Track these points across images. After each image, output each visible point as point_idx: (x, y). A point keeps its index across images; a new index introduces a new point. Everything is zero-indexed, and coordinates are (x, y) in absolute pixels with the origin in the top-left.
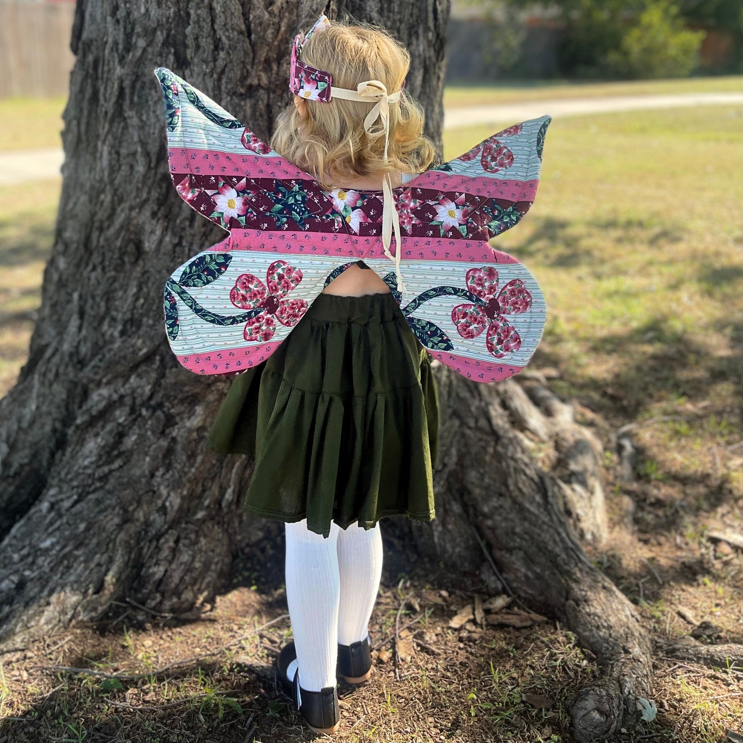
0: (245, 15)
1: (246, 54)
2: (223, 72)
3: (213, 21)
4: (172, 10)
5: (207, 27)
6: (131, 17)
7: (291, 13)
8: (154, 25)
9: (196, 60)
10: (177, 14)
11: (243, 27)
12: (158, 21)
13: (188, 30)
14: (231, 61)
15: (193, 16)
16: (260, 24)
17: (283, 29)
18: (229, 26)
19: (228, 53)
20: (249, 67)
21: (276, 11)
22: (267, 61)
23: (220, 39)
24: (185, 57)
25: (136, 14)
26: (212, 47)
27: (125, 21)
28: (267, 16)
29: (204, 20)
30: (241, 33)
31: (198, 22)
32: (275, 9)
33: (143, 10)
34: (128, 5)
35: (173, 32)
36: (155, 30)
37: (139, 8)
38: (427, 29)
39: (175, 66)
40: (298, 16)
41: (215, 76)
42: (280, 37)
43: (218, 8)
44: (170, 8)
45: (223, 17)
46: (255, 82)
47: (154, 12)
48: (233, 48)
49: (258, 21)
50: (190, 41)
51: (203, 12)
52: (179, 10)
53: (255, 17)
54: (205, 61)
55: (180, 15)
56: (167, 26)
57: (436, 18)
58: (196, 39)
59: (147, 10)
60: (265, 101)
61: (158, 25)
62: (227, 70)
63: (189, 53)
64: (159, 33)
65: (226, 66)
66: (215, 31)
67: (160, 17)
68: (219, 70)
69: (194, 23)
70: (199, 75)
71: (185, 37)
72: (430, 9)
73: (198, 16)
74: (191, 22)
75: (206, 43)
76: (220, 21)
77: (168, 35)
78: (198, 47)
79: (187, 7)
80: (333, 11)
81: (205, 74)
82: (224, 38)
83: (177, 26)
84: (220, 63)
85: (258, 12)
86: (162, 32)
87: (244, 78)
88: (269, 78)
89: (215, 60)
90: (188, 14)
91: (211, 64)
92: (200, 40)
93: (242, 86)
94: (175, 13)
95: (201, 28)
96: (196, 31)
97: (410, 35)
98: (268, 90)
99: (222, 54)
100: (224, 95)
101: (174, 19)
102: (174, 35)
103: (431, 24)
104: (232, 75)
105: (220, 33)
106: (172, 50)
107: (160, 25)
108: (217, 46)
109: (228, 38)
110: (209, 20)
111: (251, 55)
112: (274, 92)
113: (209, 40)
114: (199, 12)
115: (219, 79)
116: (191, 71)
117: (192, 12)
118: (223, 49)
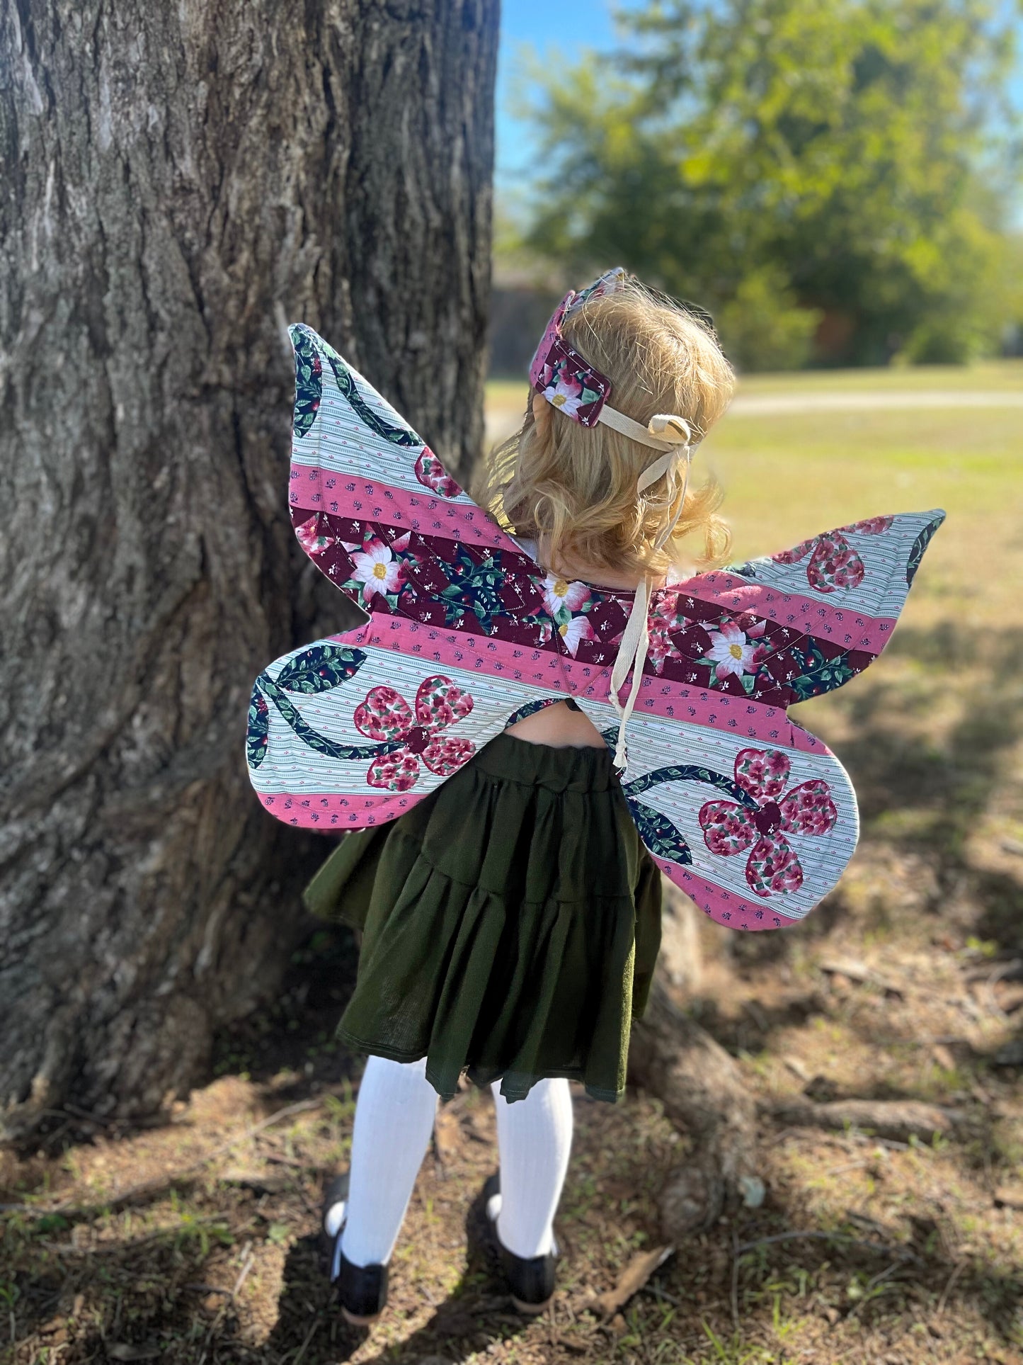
0: (194, 278)
1: (198, 337)
2: (164, 364)
3: (145, 287)
4: (81, 268)
5: (136, 296)
6: (18, 276)
7: (262, 276)
8: (54, 290)
9: (122, 345)
10: (89, 272)
11: (191, 296)
12: (60, 283)
13: (108, 299)
14: (176, 348)
15: (114, 278)
16: (217, 292)
17: (252, 300)
18: (169, 294)
19: (170, 336)
20: (203, 357)
21: (240, 273)
22: (230, 349)
23: (157, 314)
24: (106, 342)
25: (24, 273)
26: (145, 326)
27: (8, 283)
28: (226, 280)
29: (131, 284)
30: (188, 304)
31: (120, 286)
32: (238, 269)
33: (35, 266)
34: (12, 259)
35: (84, 301)
36: (55, 298)
37: (29, 263)
38: (460, 304)
39: (91, 352)
40: (273, 281)
41: (153, 370)
42: (247, 313)
43: (152, 267)
44: (77, 264)
45: (160, 281)
46: (214, 379)
47: (53, 270)
48: (177, 327)
49: (213, 288)
50: (111, 316)
51: (129, 271)
52: (92, 268)
53: (208, 281)
54: (136, 347)
55: (93, 275)
56: (74, 292)
57: (472, 289)
58: (121, 312)
59: (42, 266)
60: (230, 408)
61: (61, 290)
62: (171, 360)
63: (111, 334)
64: (62, 302)
65: (168, 355)
66: (148, 302)
67: (62, 278)
68: (158, 361)
69: (116, 287)
70: (127, 367)
71: (104, 308)
72: (464, 275)
73: (122, 277)
74: (111, 286)
75: (136, 318)
76: (154, 287)
77: (77, 306)
78: (124, 325)
79: (104, 263)
80: (325, 275)
81: (137, 367)
82: (163, 314)
83: (90, 291)
84: (160, 350)
85: (212, 274)
86: (67, 301)
87: (196, 373)
88: (234, 374)
89: (151, 344)
90: (106, 275)
91: (146, 353)
92: (126, 313)
93: (195, 385)
94: (85, 271)
95: (126, 296)
96: (120, 300)
97: (437, 313)
98: (233, 391)
99: (161, 337)
100: (168, 399)
101: (85, 281)
102: (87, 306)
103: (466, 296)
104: (178, 368)
105: (156, 305)
106: (85, 329)
107: (62, 290)
108: (153, 324)
109: (169, 312)
110: (138, 284)
111: (206, 340)
112: (242, 394)
113: (141, 314)
114: (122, 271)
115: (160, 375)
116: (117, 362)
117: (112, 270)
118: (162, 329)
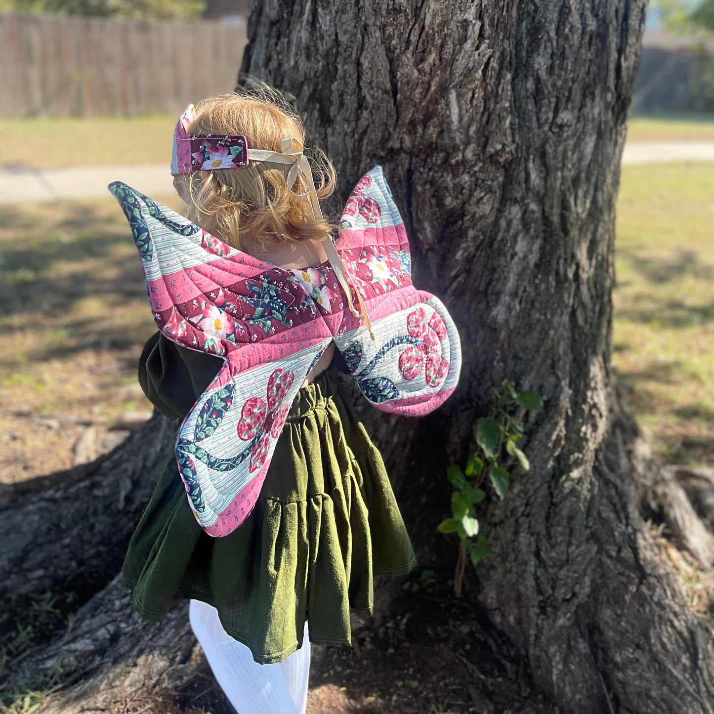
0: (392, 73)
1: (389, 115)
2: (365, 132)
3: (359, 78)
4: (321, 64)
5: (352, 83)
6: (282, 68)
7: (444, 71)
8: (301, 79)
9: (339, 118)
10: (326, 67)
11: (389, 86)
12: (306, 75)
13: (334, 86)
14: (373, 122)
15: (340, 72)
16: (408, 83)
17: (433, 88)
18: (374, 84)
19: (371, 113)
20: (391, 130)
21: (427, 69)
22: (413, 123)
23: (364, 97)
24: (329, 116)
25: (286, 67)
26: (355, 105)
27: (275, 73)
28: (416, 74)
29: (350, 76)
30: (386, 92)
31: (344, 78)
32: (426, 66)
33: (292, 63)
34: (280, 57)
35: (320, 87)
36: (302, 84)
37: (289, 60)
38: (606, 89)
39: (319, 122)
40: (452, 74)
41: (356, 136)
42: (429, 97)
43: (365, 64)
44: (319, 61)
45: (369, 74)
46: (397, 145)
47: (303, 65)
48: (376, 107)
49: (405, 80)
50: (335, 98)
51: (350, 68)
52: (328, 64)
53: (403, 75)
54: (347, 120)
55: (328, 69)
56: (314, 81)
57: (618, 76)
58: (341, 96)
59: (296, 63)
60: (406, 166)
61: (306, 79)
62: (369, 130)
63: (333, 111)
64: (306, 87)
65: (368, 126)
66: (360, 88)
67: (308, 71)
68: (361, 130)
69: (341, 78)
70: (340, 134)
71: (331, 92)
72: (612, 66)
73: (345, 71)
74: (338, 77)
75: (350, 101)
76: (366, 78)
77: (315, 90)
78: (342, 104)
79: (335, 61)
80: (493, 68)
81: (346, 134)
82: (368, 97)
83: (325, 79)
84: (363, 123)
85: (407, 70)
86: (309, 86)
87: (385, 140)
88: (413, 141)
89: (358, 119)
90: (336, 69)
91: (353, 124)
92: (344, 97)
93: (383, 149)
94: (323, 66)
95: (346, 84)
96: (341, 87)
97: (584, 96)
98: (411, 154)
99: (365, 114)
100: (365, 157)
101: (322, 73)
102: (321, 90)
103: (611, 83)
104: (373, 136)
105: (365, 91)
106: (318, 106)
107: (307, 78)
108: (361, 104)
109: (372, 96)
110: (355, 76)
111: (395, 117)
112: (417, 156)
113: (354, 98)
114: (346, 67)
115: (361, 140)
116: (333, 129)
117: (339, 67)
118: (366, 109)
